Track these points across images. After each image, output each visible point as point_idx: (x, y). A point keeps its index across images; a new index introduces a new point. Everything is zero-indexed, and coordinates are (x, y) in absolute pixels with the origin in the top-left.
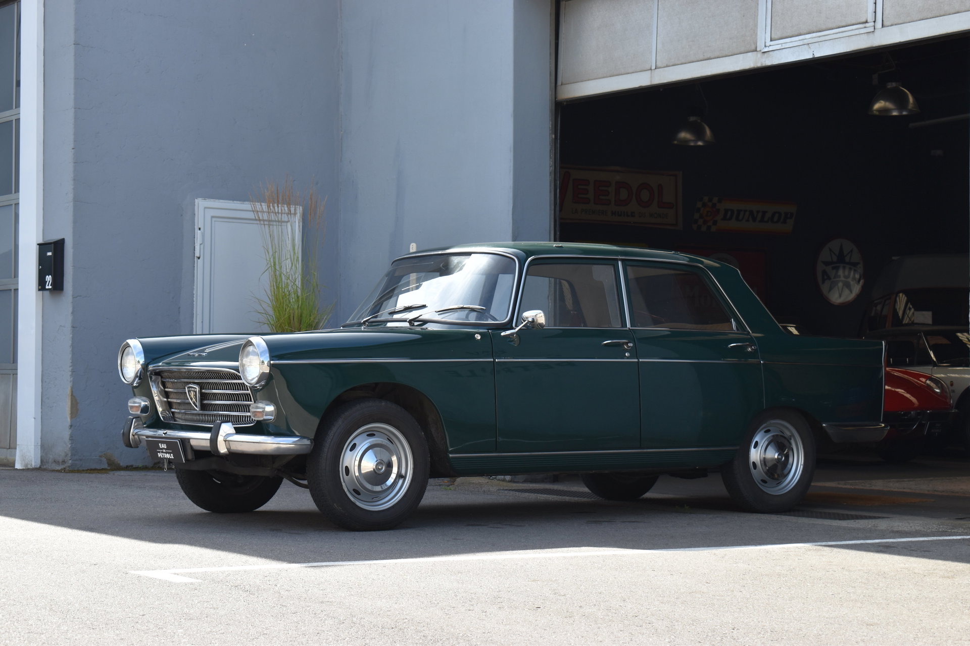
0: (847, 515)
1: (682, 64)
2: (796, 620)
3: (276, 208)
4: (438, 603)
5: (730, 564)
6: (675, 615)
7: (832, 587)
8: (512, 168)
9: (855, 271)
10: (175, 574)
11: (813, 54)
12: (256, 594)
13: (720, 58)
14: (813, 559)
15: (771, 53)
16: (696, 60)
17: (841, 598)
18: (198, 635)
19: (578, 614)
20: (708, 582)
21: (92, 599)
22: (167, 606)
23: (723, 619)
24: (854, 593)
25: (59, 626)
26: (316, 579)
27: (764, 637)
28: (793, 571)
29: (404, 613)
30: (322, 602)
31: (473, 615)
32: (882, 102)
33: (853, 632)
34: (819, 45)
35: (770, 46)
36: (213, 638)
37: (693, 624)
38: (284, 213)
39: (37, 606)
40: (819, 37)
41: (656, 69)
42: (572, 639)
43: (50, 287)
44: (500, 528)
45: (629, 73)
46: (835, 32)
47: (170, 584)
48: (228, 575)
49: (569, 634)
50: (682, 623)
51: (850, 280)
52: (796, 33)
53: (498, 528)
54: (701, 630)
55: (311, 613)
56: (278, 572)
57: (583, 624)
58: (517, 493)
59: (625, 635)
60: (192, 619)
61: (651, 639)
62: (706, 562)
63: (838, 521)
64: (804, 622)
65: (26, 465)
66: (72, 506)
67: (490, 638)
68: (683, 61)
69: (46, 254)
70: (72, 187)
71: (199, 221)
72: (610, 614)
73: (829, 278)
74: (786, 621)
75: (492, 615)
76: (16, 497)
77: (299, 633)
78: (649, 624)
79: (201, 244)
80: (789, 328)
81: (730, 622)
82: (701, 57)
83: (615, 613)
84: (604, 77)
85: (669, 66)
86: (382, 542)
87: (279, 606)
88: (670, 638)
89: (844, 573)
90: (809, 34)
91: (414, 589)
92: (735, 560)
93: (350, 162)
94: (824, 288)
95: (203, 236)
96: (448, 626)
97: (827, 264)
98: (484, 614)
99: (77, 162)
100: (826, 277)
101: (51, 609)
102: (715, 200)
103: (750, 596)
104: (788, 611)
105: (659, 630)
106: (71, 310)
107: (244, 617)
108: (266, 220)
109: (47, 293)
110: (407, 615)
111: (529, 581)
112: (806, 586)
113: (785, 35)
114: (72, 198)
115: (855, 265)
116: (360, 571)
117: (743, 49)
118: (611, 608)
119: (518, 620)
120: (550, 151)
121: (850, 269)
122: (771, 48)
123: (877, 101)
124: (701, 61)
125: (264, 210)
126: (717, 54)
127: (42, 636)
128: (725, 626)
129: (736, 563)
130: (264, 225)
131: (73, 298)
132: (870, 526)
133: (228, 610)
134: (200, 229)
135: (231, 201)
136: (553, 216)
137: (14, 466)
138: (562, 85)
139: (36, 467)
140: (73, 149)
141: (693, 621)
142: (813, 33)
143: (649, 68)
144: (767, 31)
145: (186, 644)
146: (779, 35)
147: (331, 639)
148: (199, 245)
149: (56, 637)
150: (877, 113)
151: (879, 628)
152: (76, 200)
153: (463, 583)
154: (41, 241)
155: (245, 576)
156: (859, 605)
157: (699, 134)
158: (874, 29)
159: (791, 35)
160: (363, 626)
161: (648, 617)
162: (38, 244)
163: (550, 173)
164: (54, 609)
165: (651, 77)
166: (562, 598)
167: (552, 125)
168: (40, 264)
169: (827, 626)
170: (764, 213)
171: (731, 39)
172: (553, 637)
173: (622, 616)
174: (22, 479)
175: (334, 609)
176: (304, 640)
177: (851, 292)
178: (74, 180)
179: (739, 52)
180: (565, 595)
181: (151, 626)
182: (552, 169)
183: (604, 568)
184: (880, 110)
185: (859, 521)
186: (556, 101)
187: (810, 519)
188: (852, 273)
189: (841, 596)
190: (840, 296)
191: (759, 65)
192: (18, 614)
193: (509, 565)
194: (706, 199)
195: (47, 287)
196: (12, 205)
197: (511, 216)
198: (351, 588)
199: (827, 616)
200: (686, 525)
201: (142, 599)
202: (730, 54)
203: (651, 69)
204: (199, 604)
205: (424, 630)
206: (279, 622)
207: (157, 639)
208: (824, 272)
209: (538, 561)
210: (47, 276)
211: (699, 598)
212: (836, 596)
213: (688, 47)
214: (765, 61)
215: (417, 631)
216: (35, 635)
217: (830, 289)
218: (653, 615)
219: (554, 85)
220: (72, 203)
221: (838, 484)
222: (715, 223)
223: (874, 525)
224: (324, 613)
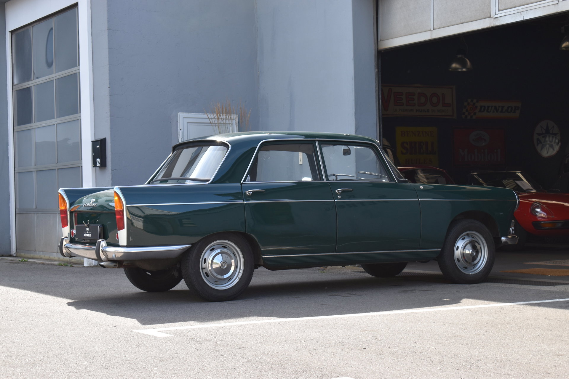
0: (550, 283)
1: (448, 26)
2: (516, 353)
3: (222, 116)
4: (307, 347)
5: (479, 317)
6: (444, 351)
7: (538, 330)
8: (354, 89)
9: (556, 138)
10: (159, 331)
11: (523, 18)
12: (203, 343)
13: (470, 22)
14: (528, 312)
15: (499, 18)
16: (456, 24)
17: (543, 338)
18: (165, 371)
19: (387, 352)
20: (466, 329)
21: (109, 349)
22: (151, 352)
23: (472, 353)
24: (551, 334)
25: (86, 368)
26: (239, 333)
27: (496, 365)
28: (516, 320)
29: (286, 354)
30: (240, 348)
31: (326, 354)
32: (567, 42)
33: (549, 360)
34: (527, 12)
35: (498, 14)
36: (174, 373)
37: (454, 358)
38: (227, 119)
39: (77, 354)
40: (527, 8)
41: (433, 30)
42: (382, 369)
43: (99, 165)
44: (349, 297)
45: (418, 33)
46: (536, 5)
47: (155, 338)
48: (189, 331)
49: (381, 366)
50: (448, 357)
51: (553, 143)
52: (513, 6)
53: (348, 297)
54: (459, 361)
55: (232, 355)
56: (218, 329)
57: (390, 359)
58: (362, 274)
59: (414, 365)
60: (164, 361)
61: (429, 368)
62: (465, 316)
63: (544, 287)
64: (520, 354)
65: (90, 264)
66: (110, 289)
67: (335, 370)
68: (449, 25)
69: (96, 147)
70: (109, 109)
71: (180, 126)
72: (406, 352)
73: (541, 143)
74: (510, 354)
75: (337, 354)
76: (80, 284)
77: (224, 369)
78: (429, 358)
79: (182, 138)
80: (517, 173)
81: (477, 355)
82: (459, 22)
83: (409, 351)
84: (404, 36)
85: (441, 28)
86: (280, 308)
87: (215, 351)
88: (440, 367)
89: (546, 321)
90: (521, 6)
91: (294, 338)
92: (482, 314)
93: (264, 89)
94: (539, 148)
95: (183, 133)
96: (310, 362)
97: (539, 134)
98: (333, 353)
99: (112, 95)
100: (539, 142)
101: (84, 356)
102: (475, 101)
103: (490, 338)
104: (511, 347)
105: (434, 362)
106: (110, 177)
107: (193, 359)
108: (217, 123)
109: (98, 168)
110: (288, 355)
111: (361, 331)
112: (523, 330)
113: (506, 8)
114: (109, 115)
115: (555, 134)
116: (264, 327)
117: (483, 17)
118: (407, 348)
119: (352, 357)
120: (375, 78)
121: (553, 137)
122: (499, 16)
123: (564, 42)
124: (459, 24)
125: (215, 118)
126: (468, 20)
127: (76, 374)
128: (473, 358)
129: (483, 316)
130: (216, 126)
131: (112, 171)
132: (563, 289)
133: (185, 354)
134: (181, 130)
135: (198, 114)
136: (378, 116)
137: (83, 265)
138: (381, 41)
139: (95, 265)
140: (109, 87)
141: (454, 355)
142: (523, 5)
143: (430, 29)
144: (496, 6)
145: (157, 378)
146: (503, 7)
147: (241, 372)
148: (180, 139)
149: (84, 375)
150: (564, 49)
151: (565, 358)
152: (112, 116)
153: (322, 334)
154: (93, 140)
155: (198, 332)
156: (554, 342)
157: (464, 65)
158: (558, 2)
159: (510, 7)
160: (261, 363)
161: (428, 353)
162: (92, 141)
163: (376, 91)
164: (86, 356)
165: (431, 35)
166: (379, 342)
167: (376, 64)
168: (93, 153)
169: (534, 357)
170: (503, 107)
171: (476, 11)
172: (371, 368)
173: (413, 353)
174: (86, 273)
175: (246, 352)
176: (226, 374)
177: (554, 150)
178: (110, 105)
179: (481, 18)
180: (381, 340)
181: (139, 366)
182: (377, 89)
183: (405, 322)
184: (566, 47)
185: (557, 286)
186: (377, 50)
187: (528, 285)
188: (554, 139)
189: (543, 336)
190: (548, 152)
191: (492, 25)
192: (65, 360)
193: (350, 321)
194: (469, 100)
195: (97, 165)
196: (78, 120)
197: (354, 117)
198: (258, 338)
199: (534, 350)
200: (456, 292)
201: (137, 348)
202: (476, 20)
203: (431, 30)
204: (169, 351)
205: (296, 365)
206: (213, 361)
207: (141, 374)
208: (538, 140)
209: (368, 318)
210: (97, 159)
211: (459, 340)
212: (540, 336)
213: (451, 16)
214: (496, 23)
215: (292, 366)
216: (72, 374)
217: (542, 149)
218: (431, 352)
219: (376, 41)
220: (109, 118)
221: (546, 263)
222: (475, 114)
223: (565, 289)
224: (240, 355)
